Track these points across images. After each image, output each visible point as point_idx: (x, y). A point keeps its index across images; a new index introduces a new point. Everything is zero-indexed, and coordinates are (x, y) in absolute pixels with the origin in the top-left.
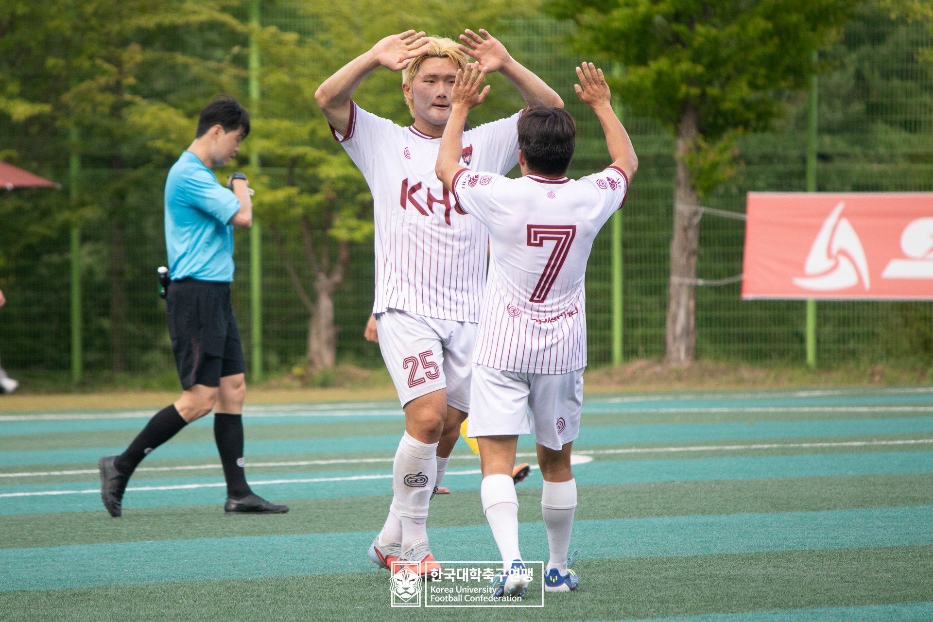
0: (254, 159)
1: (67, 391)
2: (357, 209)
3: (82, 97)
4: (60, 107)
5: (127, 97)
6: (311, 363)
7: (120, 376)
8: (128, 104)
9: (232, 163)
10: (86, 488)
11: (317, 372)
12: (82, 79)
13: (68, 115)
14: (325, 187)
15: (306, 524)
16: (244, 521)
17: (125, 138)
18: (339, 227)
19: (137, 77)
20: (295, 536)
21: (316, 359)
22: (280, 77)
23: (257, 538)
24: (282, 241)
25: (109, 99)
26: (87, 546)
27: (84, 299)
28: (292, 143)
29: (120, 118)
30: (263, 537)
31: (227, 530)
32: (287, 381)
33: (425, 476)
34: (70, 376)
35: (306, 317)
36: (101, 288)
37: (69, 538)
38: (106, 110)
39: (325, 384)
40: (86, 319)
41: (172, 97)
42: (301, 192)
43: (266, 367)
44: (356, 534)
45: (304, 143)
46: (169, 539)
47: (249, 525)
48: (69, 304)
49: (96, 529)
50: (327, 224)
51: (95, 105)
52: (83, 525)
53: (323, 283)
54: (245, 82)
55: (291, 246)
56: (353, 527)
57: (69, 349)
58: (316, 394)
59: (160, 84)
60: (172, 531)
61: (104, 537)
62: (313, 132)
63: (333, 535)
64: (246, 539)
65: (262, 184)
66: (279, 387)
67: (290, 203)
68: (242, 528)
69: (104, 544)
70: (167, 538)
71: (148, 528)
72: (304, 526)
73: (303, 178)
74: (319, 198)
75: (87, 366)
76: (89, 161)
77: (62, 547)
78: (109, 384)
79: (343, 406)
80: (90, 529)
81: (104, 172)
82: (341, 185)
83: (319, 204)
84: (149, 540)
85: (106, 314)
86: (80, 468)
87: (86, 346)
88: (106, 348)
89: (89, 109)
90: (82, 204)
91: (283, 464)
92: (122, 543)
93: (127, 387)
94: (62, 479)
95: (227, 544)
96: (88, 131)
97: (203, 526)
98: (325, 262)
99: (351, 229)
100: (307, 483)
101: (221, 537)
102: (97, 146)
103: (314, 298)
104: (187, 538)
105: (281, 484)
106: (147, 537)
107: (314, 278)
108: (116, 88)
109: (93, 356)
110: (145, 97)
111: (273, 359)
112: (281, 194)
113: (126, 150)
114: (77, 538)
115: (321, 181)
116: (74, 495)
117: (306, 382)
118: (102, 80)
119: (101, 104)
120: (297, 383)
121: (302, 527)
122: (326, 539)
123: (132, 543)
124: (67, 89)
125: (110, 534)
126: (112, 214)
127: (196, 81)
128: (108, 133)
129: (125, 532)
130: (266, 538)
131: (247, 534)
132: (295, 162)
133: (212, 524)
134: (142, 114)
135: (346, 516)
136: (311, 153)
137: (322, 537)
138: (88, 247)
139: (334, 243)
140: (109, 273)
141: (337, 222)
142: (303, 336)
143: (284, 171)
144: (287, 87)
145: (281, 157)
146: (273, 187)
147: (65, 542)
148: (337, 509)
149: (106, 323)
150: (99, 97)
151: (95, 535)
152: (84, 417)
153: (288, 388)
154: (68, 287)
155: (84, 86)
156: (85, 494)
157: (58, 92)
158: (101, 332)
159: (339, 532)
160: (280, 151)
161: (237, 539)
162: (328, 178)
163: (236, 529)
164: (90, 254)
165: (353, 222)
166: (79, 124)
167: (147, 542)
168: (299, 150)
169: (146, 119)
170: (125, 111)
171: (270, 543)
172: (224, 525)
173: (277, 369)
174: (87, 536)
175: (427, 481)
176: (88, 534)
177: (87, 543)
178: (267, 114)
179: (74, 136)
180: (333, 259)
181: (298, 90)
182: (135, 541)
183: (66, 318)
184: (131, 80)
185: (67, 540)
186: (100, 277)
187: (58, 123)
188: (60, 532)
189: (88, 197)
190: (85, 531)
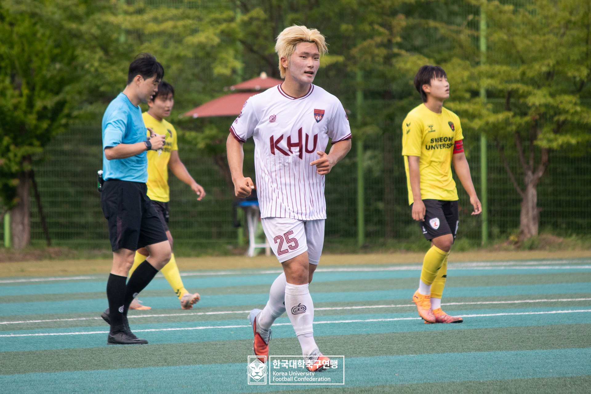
0: (483, 92)
1: (354, 252)
2: (554, 126)
3: (364, 51)
4: (350, 58)
5: (396, 50)
6: (522, 232)
7: (390, 241)
8: (396, 55)
9: (468, 95)
10: (368, 318)
11: (526, 239)
12: (364, 39)
13: (355, 63)
14: (532, 111)
15: (520, 344)
16: (477, 342)
17: (394, 79)
18: (541, 139)
19: (403, 37)
20: (513, 352)
21: (526, 231)
22: (500, 36)
23: (486, 353)
24: (502, 149)
25: (383, 52)
26: (370, 358)
27: (366, 189)
28: (509, 81)
29: (391, 65)
30: (490, 352)
31: (465, 347)
32: (505, 245)
33: (304, 305)
34: (357, 242)
35: (519, 201)
36: (377, 181)
37: (358, 352)
38: (381, 60)
39: (531, 248)
40: (367, 202)
41: (426, 51)
42: (514, 116)
43: (490, 236)
44: (555, 351)
45: (517, 81)
46: (426, 353)
47: (480, 344)
48: (355, 192)
49: (376, 346)
50: (534, 137)
51: (373, 56)
52: (367, 343)
53: (530, 178)
54: (476, 39)
55: (508, 152)
56: (553, 346)
57: (356, 223)
58: (525, 254)
59: (418, 41)
60: (428, 348)
61: (381, 352)
62: (523, 73)
63: (540, 351)
64: (479, 354)
65: (488, 110)
66: (499, 249)
67: (507, 122)
68: (476, 346)
69: (381, 357)
70: (424, 353)
71: (411, 346)
72: (519, 345)
73: (515, 105)
74: (527, 119)
75: (368, 235)
76: (369, 94)
77: (352, 358)
78: (383, 247)
79: (545, 262)
80: (372, 346)
81: (379, 102)
82: (543, 110)
83: (527, 123)
84: (412, 354)
85: (381, 199)
86: (364, 305)
87: (367, 221)
88: (380, 222)
89: (369, 59)
90: (365, 124)
91: (503, 302)
92: (394, 356)
93: (395, 249)
94: (352, 312)
95: (466, 357)
96: (368, 74)
97: (449, 344)
98: (531, 163)
99: (550, 141)
100: (521, 315)
101: (461, 352)
102: (375, 84)
103: (524, 189)
104: (438, 353)
105: (502, 316)
106: (411, 352)
107: (523, 174)
108: (388, 45)
109: (372, 228)
110: (407, 50)
111: (496, 230)
112: (501, 117)
113: (395, 87)
114: (363, 352)
115: (529, 108)
116: (360, 323)
117: (519, 246)
118: (378, 39)
119: (378, 55)
120: (512, 247)
121: (517, 346)
122: (534, 354)
123: (400, 356)
124: (355, 45)
125: (385, 349)
126: (385, 131)
127: (443, 39)
128: (383, 76)
129: (396, 348)
130: (492, 353)
131: (479, 350)
132: (511, 94)
133: (455, 343)
134: (406, 62)
135: (548, 338)
136: (522, 88)
137: (531, 353)
138: (369, 153)
139: (538, 149)
140: (383, 171)
141: (540, 136)
142: (517, 214)
143: (503, 101)
144: (505, 42)
145: (501, 91)
146: (496, 111)
147: (355, 355)
148: (542, 334)
149: (381, 205)
150: (377, 51)
151: (375, 351)
152: (366, 269)
153: (506, 250)
154: (355, 181)
155: (365, 44)
156: (368, 322)
157: (349, 48)
158: (378, 211)
159: (543, 349)
160: (500, 87)
161: (473, 353)
162: (534, 105)
163: (471, 346)
164: (370, 158)
165: (552, 136)
166: (363, 69)
167: (410, 355)
168: (514, 86)
169: (409, 66)
170: (394, 61)
171: (496, 356)
172: (464, 344)
173: (499, 237)
174: (370, 351)
175: (306, 309)
176: (370, 349)
177: (370, 356)
178: (491, 61)
179: (359, 77)
180: (537, 161)
181: (513, 44)
182: (402, 355)
183: (353, 202)
184: (398, 39)
185: (356, 353)
186: (376, 174)
187: (349, 69)
188: (352, 348)
189: (368, 119)
190: (368, 348)
